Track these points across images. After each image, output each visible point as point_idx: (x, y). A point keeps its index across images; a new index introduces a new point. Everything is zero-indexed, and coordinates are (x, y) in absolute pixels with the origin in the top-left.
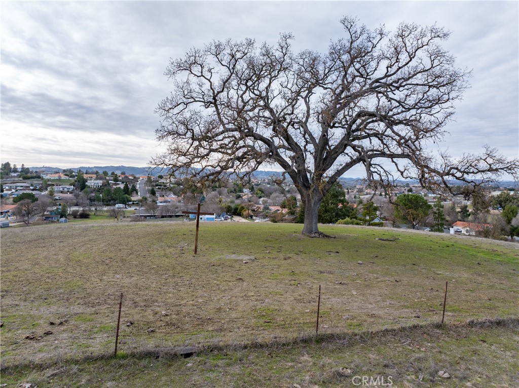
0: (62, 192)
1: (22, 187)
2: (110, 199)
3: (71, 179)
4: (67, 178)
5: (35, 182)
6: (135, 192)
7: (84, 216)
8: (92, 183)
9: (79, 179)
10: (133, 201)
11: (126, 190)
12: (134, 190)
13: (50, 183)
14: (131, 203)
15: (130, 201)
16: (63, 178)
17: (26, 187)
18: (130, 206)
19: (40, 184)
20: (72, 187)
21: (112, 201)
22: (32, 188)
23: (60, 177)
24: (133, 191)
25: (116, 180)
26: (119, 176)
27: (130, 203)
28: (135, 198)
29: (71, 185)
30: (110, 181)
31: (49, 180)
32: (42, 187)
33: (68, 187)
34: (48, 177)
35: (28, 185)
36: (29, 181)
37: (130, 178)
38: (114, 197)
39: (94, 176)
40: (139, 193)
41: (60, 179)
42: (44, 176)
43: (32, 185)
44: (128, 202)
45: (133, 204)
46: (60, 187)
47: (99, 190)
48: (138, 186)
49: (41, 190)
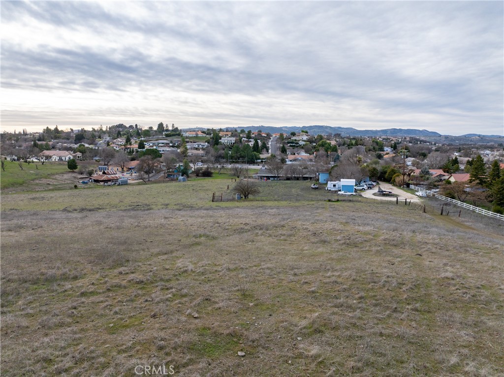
0: (196, 149)
1: (163, 143)
2: (239, 156)
3: (207, 136)
4: (204, 136)
5: (175, 139)
6: (265, 149)
7: (207, 174)
8: (226, 140)
9: (214, 137)
10: (262, 159)
11: (256, 148)
12: (265, 147)
13: (187, 140)
14: (260, 161)
15: (259, 159)
16: (199, 135)
17: (167, 144)
18: (258, 164)
19: (179, 141)
20: (207, 144)
21: (241, 159)
22: (171, 145)
23: (197, 134)
24: (263, 149)
25: (249, 137)
26: (253, 134)
27: (258, 161)
28: (264, 156)
29: (206, 142)
30: (243, 139)
31: (187, 137)
32: (180, 144)
33: (202, 144)
34: (187, 134)
35: (168, 142)
36: (170, 139)
37: (263, 135)
38: (243, 154)
39: (230, 134)
40: (270, 151)
41: (197, 137)
42: (184, 133)
43: (171, 142)
44: (257, 160)
45: (262, 162)
46: (196, 144)
47: (231, 147)
48: (270, 143)
49: (178, 147)
